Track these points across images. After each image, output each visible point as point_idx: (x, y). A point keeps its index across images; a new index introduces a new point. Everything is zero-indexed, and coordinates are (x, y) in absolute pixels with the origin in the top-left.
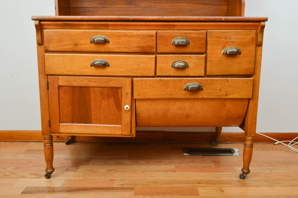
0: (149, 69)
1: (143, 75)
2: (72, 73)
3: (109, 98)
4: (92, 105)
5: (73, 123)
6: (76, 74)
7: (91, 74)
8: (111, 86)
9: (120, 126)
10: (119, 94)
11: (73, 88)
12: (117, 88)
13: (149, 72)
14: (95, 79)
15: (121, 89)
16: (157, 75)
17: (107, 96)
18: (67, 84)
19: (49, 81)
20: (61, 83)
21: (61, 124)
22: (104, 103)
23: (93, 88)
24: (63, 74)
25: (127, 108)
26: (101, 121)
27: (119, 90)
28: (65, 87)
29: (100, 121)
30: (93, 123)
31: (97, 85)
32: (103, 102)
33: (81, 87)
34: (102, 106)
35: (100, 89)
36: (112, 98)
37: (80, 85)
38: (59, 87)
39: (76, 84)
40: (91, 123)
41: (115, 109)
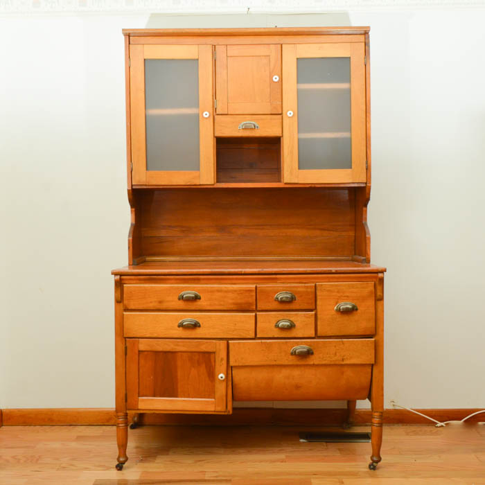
0: (248, 329)
1: (241, 337)
2: (155, 335)
3: (200, 366)
5: (154, 396)
8: (202, 351)
9: (213, 400)
10: (212, 360)
11: (156, 353)
12: (209, 353)
13: (248, 333)
14: (183, 342)
15: (214, 354)
17: (198, 362)
18: (149, 349)
19: (128, 345)
20: (142, 347)
21: (140, 398)
22: (194, 372)
23: (180, 353)
24: (144, 336)
25: (222, 377)
27: (212, 356)
30: (180, 396)
32: (193, 370)
33: (165, 352)
34: (191, 375)
35: (189, 354)
36: (204, 365)
37: (165, 350)
38: (140, 352)
39: (160, 349)
40: (177, 397)
41: (207, 379)
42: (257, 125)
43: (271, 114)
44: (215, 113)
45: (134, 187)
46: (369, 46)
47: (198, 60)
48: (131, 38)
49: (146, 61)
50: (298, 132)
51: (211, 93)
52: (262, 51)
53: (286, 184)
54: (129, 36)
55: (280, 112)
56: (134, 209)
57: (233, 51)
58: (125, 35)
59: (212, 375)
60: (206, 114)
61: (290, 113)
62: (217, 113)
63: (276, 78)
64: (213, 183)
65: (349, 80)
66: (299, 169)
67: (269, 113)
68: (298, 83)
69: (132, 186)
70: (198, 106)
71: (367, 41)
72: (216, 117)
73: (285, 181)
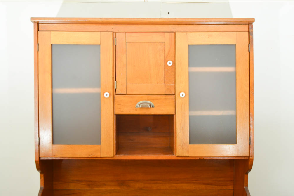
42: (152, 104)
43: (165, 95)
44: (115, 94)
45: (41, 159)
46: (252, 35)
47: (100, 45)
48: (40, 25)
49: (53, 46)
50: (189, 110)
51: (111, 76)
52: (158, 38)
53: (178, 156)
54: (38, 24)
55: (174, 94)
56: (43, 175)
57: (132, 38)
58: (35, 23)
60: (107, 95)
61: (182, 95)
62: (117, 93)
63: (170, 63)
64: (112, 156)
65: (235, 65)
66: (190, 143)
67: (164, 94)
68: (189, 66)
69: (40, 158)
70: (99, 86)
71: (250, 31)
72: (115, 96)
73: (177, 155)
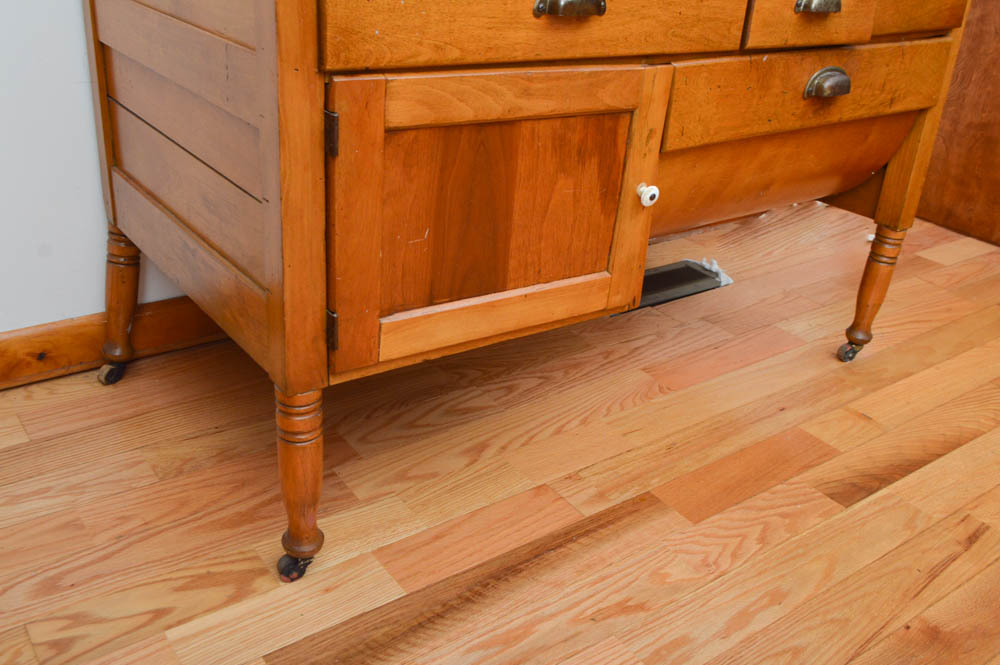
0: (730, 19)
1: (708, 49)
2: (453, 55)
3: (584, 164)
4: (517, 206)
5: (431, 303)
6: (470, 59)
7: (531, 57)
8: (603, 108)
9: (606, 274)
10: (621, 140)
11: (447, 130)
12: (615, 114)
13: (726, 33)
14: (548, 78)
15: (628, 116)
16: (751, 43)
17: (579, 152)
18: (425, 116)
19: (341, 107)
20: (401, 112)
21: (385, 321)
22: (564, 187)
23: (528, 125)
24: (411, 62)
25: (652, 197)
26: (539, 272)
27: (624, 121)
28: (413, 134)
29: (537, 269)
30: (512, 285)
31: (550, 109)
32: (561, 182)
33: (480, 126)
34: (553, 201)
35: (558, 123)
36: (595, 161)
37: (483, 116)
38: (391, 132)
39: (465, 113)
40: (504, 289)
41: (597, 208)
59: (612, 191)
